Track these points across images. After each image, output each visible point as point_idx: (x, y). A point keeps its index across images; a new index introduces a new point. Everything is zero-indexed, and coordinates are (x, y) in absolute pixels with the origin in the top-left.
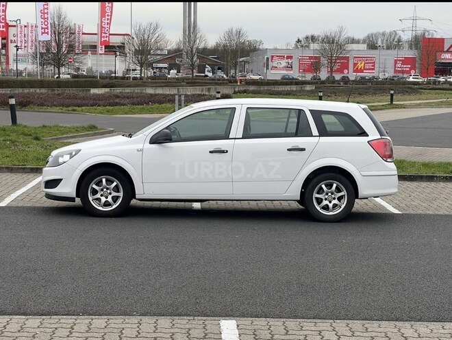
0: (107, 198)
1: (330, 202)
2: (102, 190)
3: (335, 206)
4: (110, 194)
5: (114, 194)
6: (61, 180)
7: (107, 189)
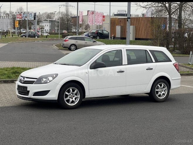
0: (72, 99)
1: (161, 93)
2: (70, 95)
3: (163, 94)
4: (74, 96)
5: (76, 96)
6: (49, 91)
7: (72, 94)
